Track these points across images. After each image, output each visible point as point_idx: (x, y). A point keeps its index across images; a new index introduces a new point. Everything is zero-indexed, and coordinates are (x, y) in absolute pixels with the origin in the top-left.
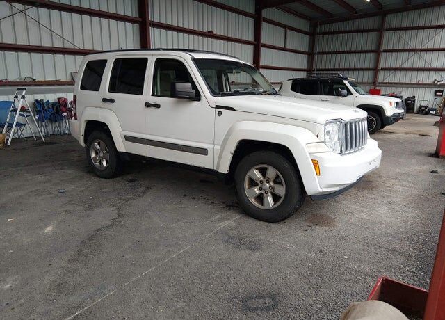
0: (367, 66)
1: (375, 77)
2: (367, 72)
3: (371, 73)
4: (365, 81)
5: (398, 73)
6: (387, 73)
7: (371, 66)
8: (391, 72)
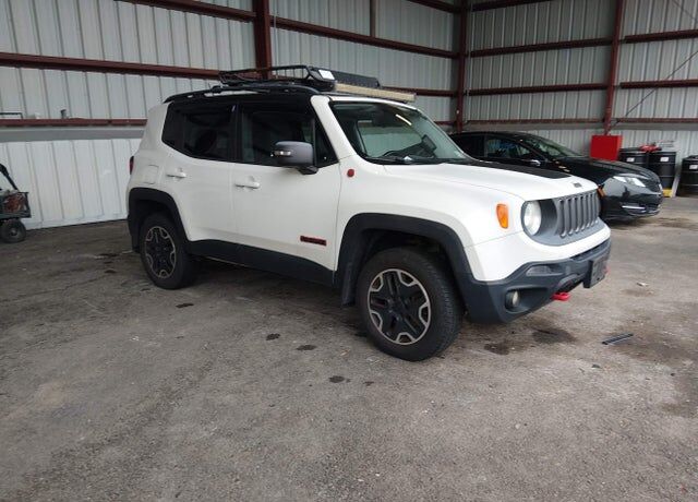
0: (586, 80)
1: (607, 104)
2: (588, 92)
3: (596, 95)
4: (584, 115)
5: (664, 93)
6: (637, 95)
7: (597, 79)
8: (647, 91)
